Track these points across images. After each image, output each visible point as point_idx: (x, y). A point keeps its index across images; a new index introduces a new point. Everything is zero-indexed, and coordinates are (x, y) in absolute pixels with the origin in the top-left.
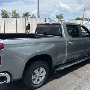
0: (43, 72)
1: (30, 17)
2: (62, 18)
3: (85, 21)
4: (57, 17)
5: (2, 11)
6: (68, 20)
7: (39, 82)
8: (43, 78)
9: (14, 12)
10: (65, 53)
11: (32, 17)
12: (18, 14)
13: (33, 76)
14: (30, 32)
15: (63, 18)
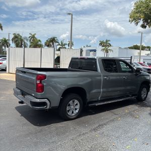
0: (77, 104)
1: (57, 44)
2: (108, 46)
3: (147, 50)
4: (101, 44)
5: (14, 34)
6: (118, 48)
7: (73, 115)
8: (77, 111)
9: (33, 37)
10: (100, 88)
11: (60, 44)
12: (40, 41)
13: (68, 107)
14: (59, 67)
15: (111, 46)
